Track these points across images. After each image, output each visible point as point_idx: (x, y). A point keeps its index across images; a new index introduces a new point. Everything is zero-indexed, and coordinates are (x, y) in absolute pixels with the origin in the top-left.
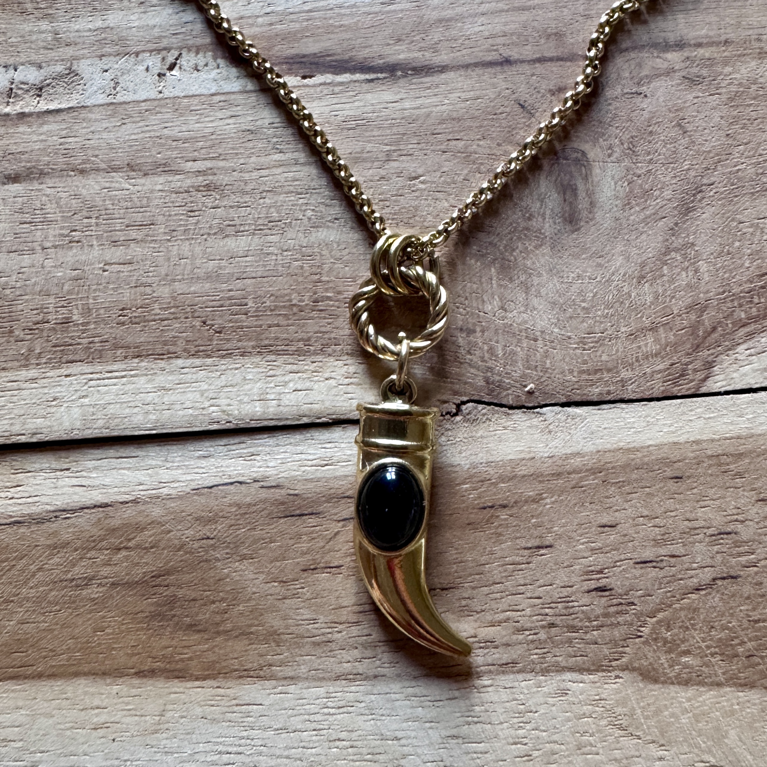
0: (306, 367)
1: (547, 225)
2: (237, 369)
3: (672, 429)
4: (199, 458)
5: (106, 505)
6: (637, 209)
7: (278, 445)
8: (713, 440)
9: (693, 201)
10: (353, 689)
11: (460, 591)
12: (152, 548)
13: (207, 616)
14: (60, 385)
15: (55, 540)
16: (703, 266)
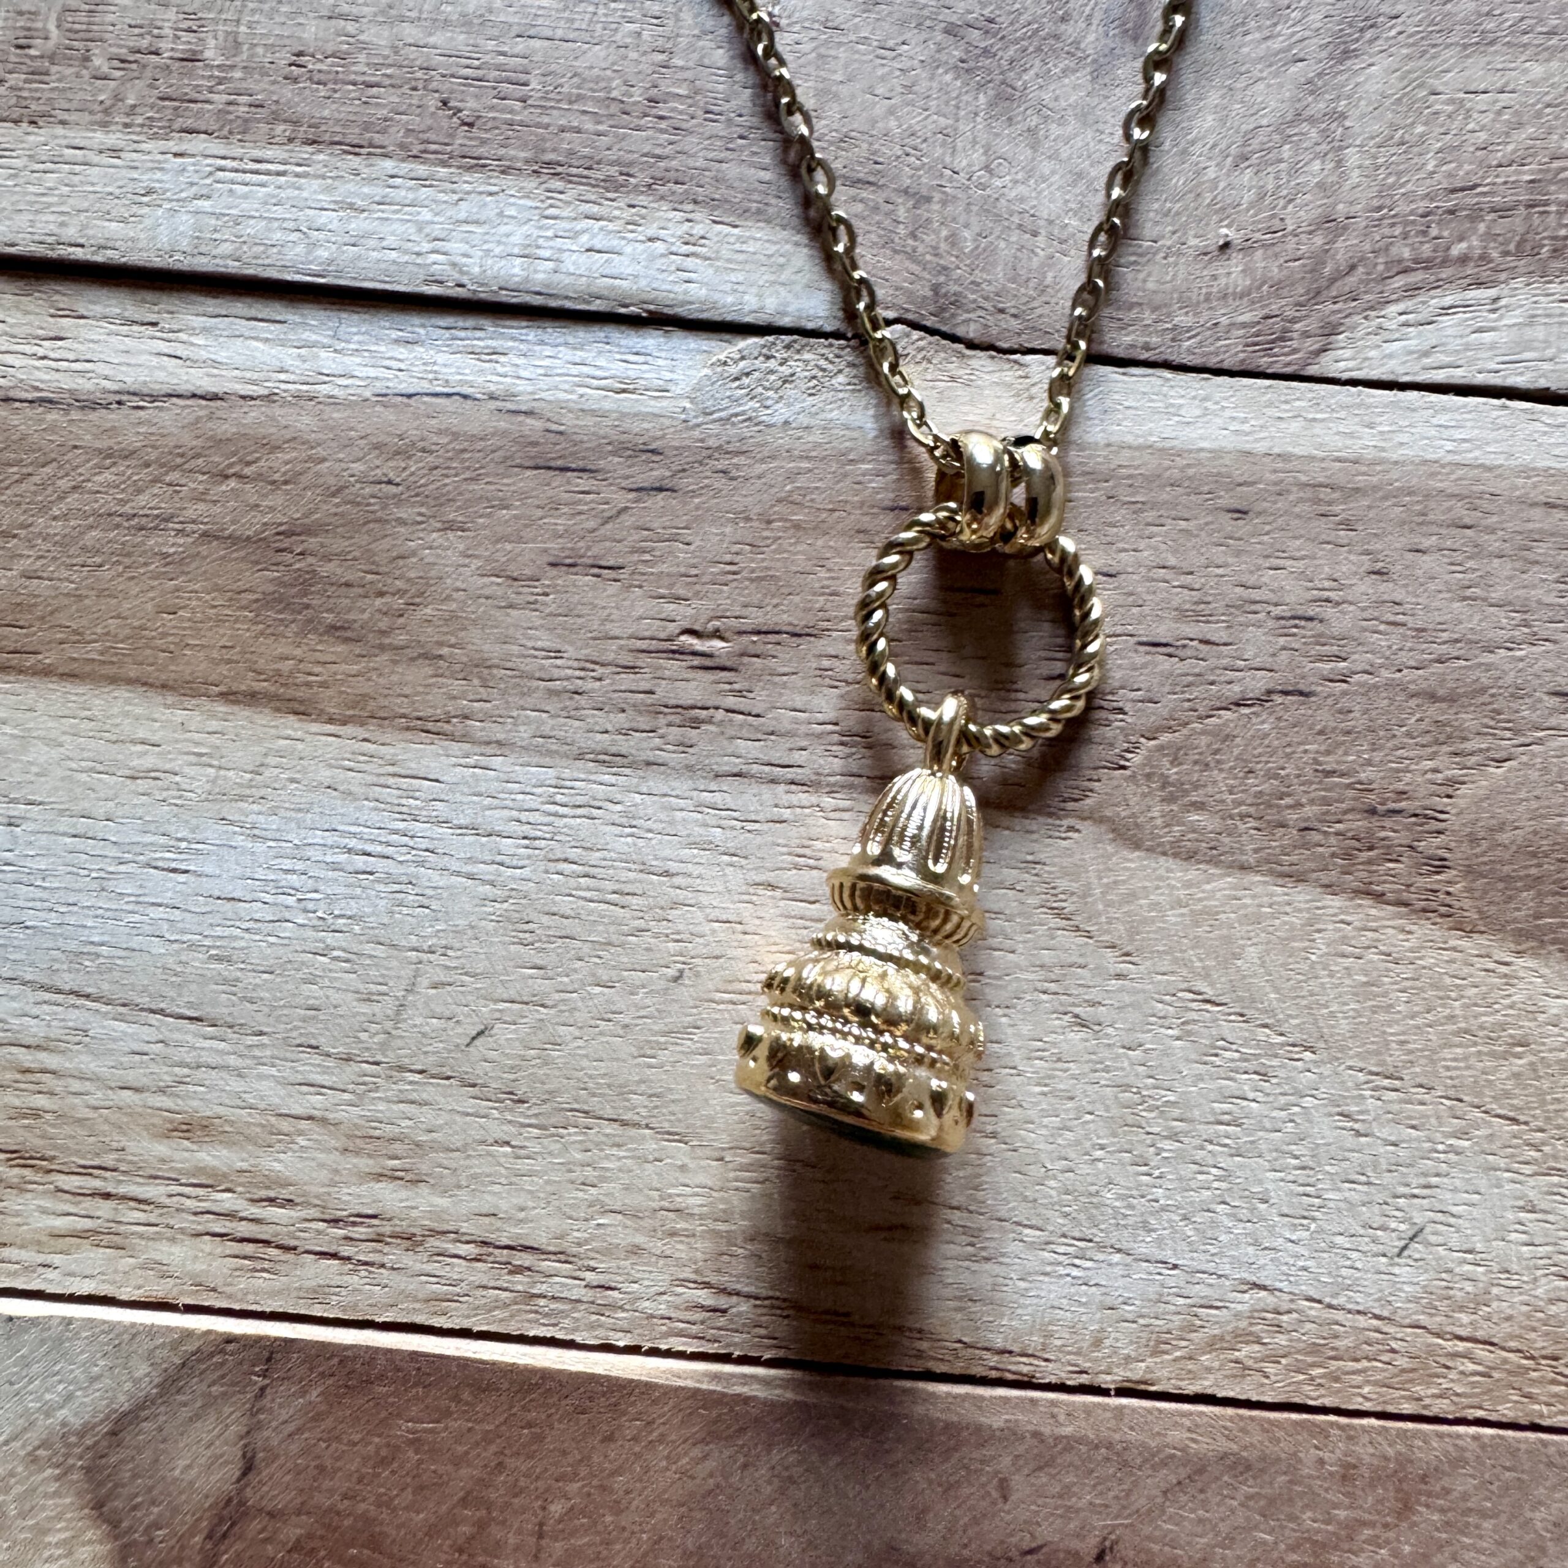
0: (617, 213)
1: (1091, 37)
2: (491, 194)
3: (1246, 427)
4: (397, 341)
5: (215, 397)
6: (1257, 35)
7: (542, 343)
8: (1313, 458)
9: (1357, 40)
10: (607, 778)
11: (822, 642)
12: (286, 483)
13: (366, 616)
14: (161, 169)
15: (111, 442)
16: (1352, 156)
